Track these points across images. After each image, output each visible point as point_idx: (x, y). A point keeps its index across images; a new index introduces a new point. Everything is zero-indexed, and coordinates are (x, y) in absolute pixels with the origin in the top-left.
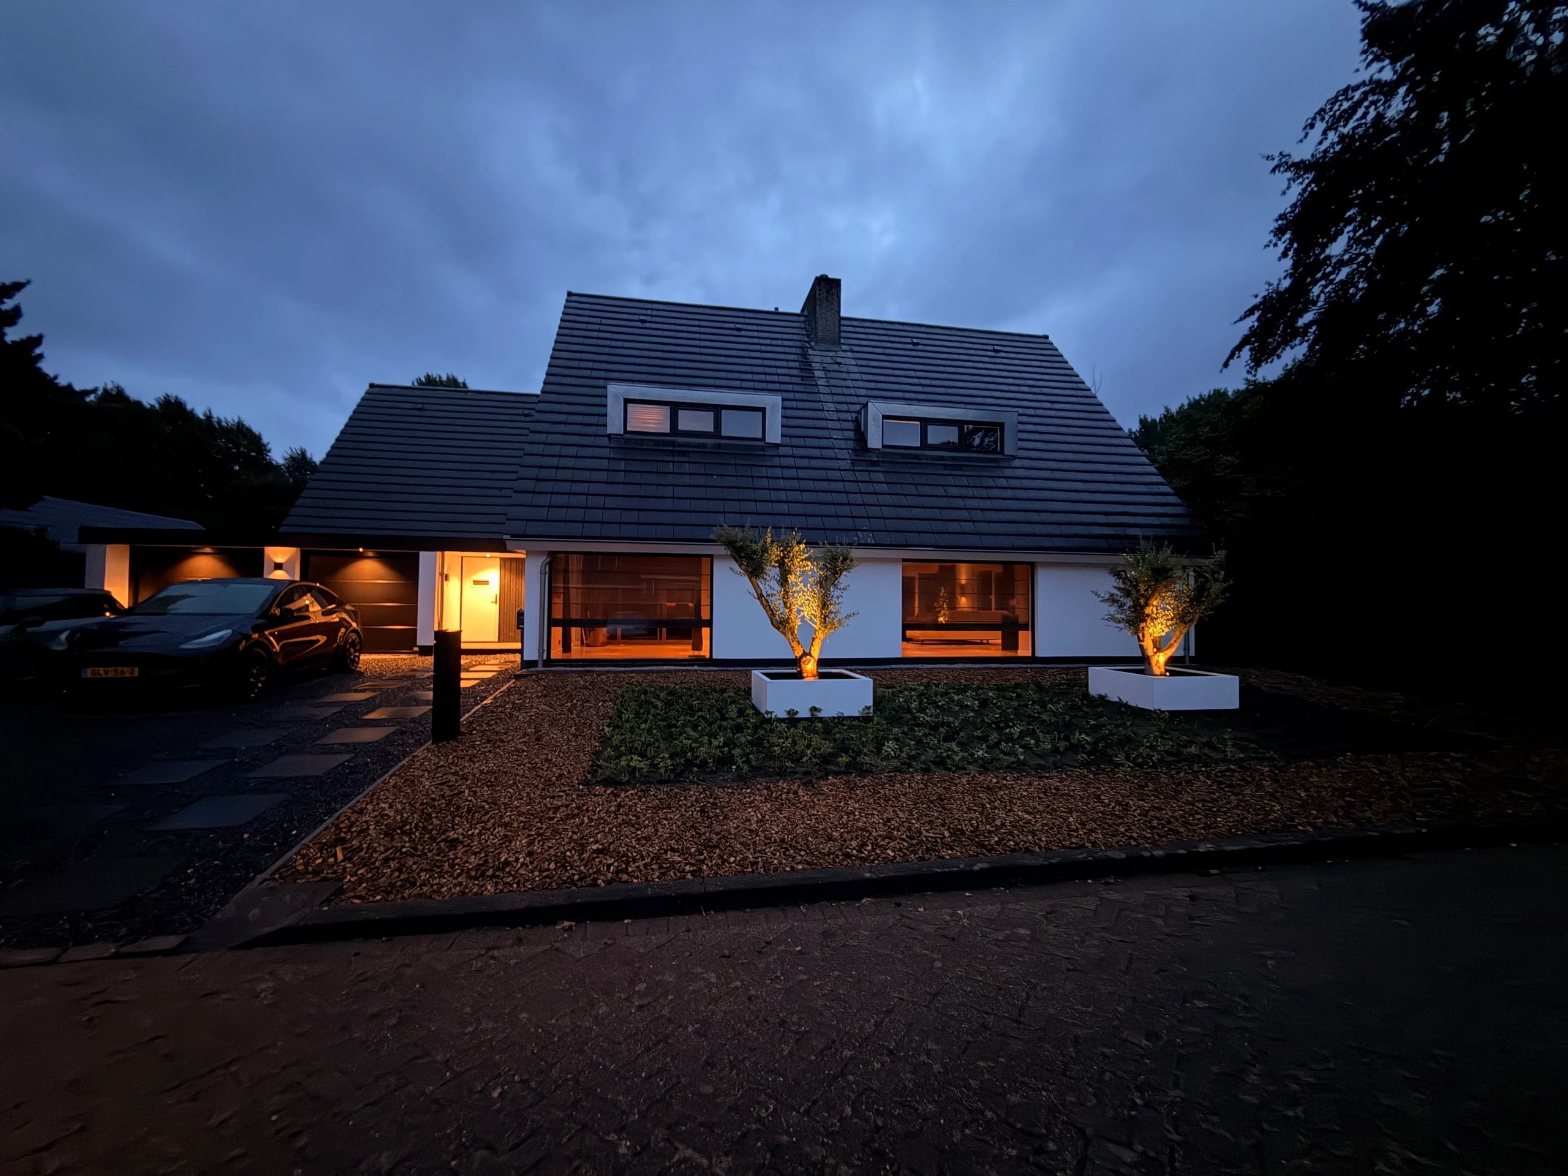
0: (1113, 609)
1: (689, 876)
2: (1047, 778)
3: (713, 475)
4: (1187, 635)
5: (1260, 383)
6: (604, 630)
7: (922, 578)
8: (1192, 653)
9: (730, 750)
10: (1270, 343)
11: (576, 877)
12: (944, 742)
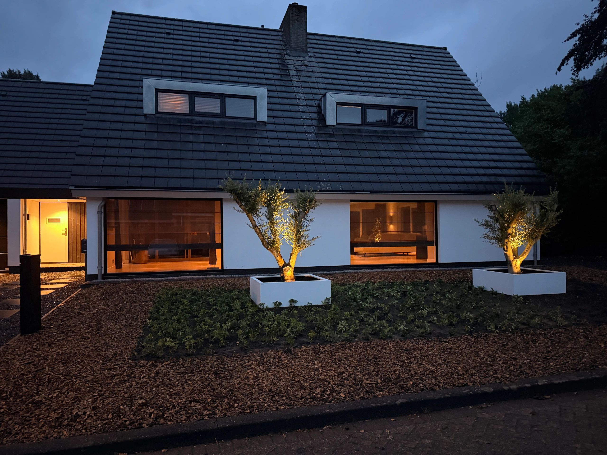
0: (488, 231)
1: (206, 418)
2: (445, 342)
3: (221, 143)
4: (535, 246)
5: (581, 81)
6: (146, 252)
7: (364, 212)
8: (539, 258)
9: (235, 331)
10: (586, 56)
11: (127, 423)
12: (378, 320)
